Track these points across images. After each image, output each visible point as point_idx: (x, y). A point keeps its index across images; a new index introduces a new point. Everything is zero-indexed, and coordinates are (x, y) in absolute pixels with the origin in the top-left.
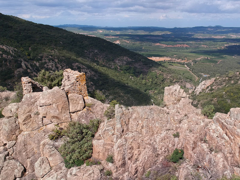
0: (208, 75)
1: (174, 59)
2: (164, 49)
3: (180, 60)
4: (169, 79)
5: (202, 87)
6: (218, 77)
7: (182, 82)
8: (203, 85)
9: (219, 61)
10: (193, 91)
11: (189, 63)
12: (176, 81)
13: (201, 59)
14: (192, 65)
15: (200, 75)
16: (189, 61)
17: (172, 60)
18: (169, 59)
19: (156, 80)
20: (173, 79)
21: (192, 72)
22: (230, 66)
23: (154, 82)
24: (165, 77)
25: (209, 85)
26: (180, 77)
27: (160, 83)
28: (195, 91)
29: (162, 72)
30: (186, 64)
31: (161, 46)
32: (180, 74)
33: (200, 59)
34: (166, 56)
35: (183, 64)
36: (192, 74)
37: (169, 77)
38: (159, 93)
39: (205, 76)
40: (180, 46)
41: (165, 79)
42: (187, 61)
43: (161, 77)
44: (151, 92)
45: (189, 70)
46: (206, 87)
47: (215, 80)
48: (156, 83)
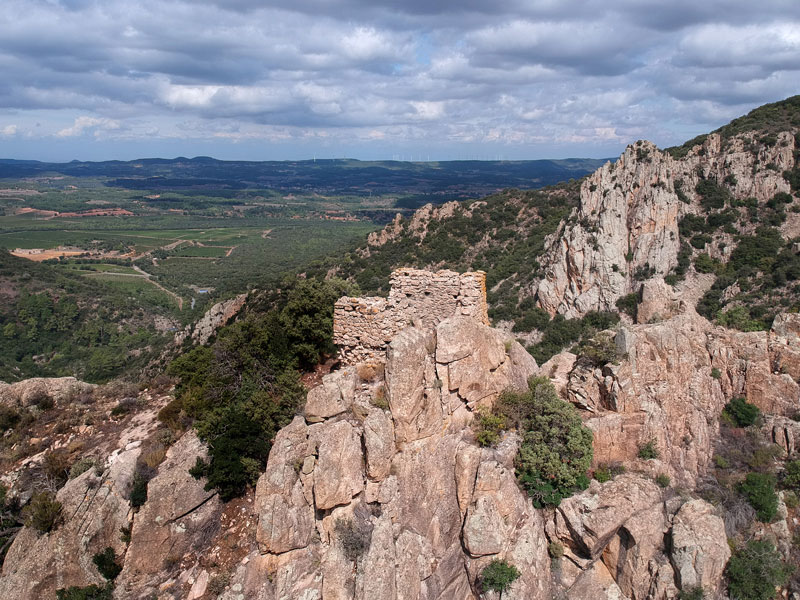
0: (209, 290)
1: (96, 251)
2: (51, 222)
3: (112, 253)
4: (96, 311)
5: (214, 322)
6: (254, 291)
7: (141, 315)
8: (216, 315)
9: (229, 249)
10: (188, 338)
11: (143, 259)
12: (122, 315)
13: (177, 246)
14: (156, 265)
15: (187, 290)
16: (143, 255)
17: (88, 255)
18: (75, 252)
19: (53, 319)
20: (111, 309)
21: (163, 285)
22: (263, 261)
23: (45, 327)
24: (82, 306)
25: (234, 313)
26: (133, 302)
27: (69, 327)
28: (193, 335)
29: (70, 291)
30: (137, 263)
31: (40, 216)
32: (130, 294)
33: (173, 245)
34: (66, 245)
35: (128, 264)
36: (163, 289)
37: (95, 306)
38: (70, 359)
39: (201, 291)
40: (102, 213)
41: (85, 312)
42: (138, 254)
43: (68, 308)
44: (41, 358)
45: (150, 278)
46: (225, 320)
47: (247, 299)
48: (52, 330)
